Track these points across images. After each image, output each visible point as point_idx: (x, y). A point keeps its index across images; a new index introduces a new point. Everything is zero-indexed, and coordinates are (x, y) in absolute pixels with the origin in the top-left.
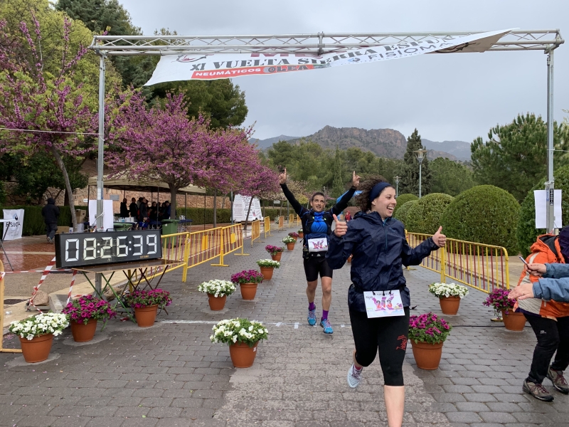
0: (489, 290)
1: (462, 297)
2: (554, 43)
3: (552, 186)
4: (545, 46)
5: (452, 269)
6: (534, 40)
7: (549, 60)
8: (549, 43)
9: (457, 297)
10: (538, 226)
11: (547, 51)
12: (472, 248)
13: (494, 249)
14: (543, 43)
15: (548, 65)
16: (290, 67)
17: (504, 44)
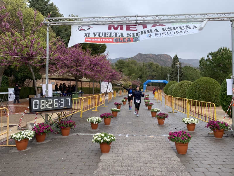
0: (208, 121)
1: (196, 124)
4: (230, 19)
5: (192, 112)
6: (226, 17)
7: (232, 25)
8: (232, 18)
9: (194, 124)
10: (228, 94)
11: (231, 21)
12: (200, 103)
13: (210, 104)
14: (229, 18)
15: (232, 27)
16: (124, 39)
17: (213, 18)
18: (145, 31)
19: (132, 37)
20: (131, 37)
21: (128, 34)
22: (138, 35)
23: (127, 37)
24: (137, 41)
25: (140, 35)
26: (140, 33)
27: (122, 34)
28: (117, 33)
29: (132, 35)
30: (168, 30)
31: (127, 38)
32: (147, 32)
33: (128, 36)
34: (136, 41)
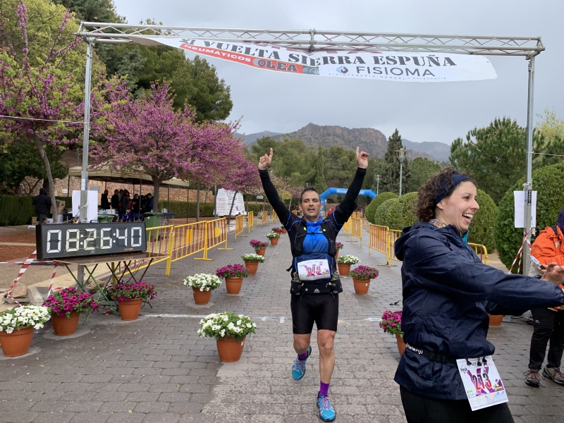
2: (536, 50)
3: (530, 188)
4: (526, 53)
6: (516, 46)
7: (530, 66)
8: (531, 50)
10: (517, 226)
11: (529, 57)
13: (474, 247)
14: (525, 50)
15: (530, 71)
16: (280, 64)
17: (489, 49)
18: (332, 58)
19: (300, 63)
20: (297, 63)
21: (291, 56)
22: (316, 64)
23: (288, 61)
24: (313, 73)
25: (320, 64)
26: (321, 61)
27: (276, 55)
28: (265, 52)
29: (300, 58)
30: (388, 63)
31: (288, 64)
32: (336, 60)
33: (291, 59)
34: (308, 73)
